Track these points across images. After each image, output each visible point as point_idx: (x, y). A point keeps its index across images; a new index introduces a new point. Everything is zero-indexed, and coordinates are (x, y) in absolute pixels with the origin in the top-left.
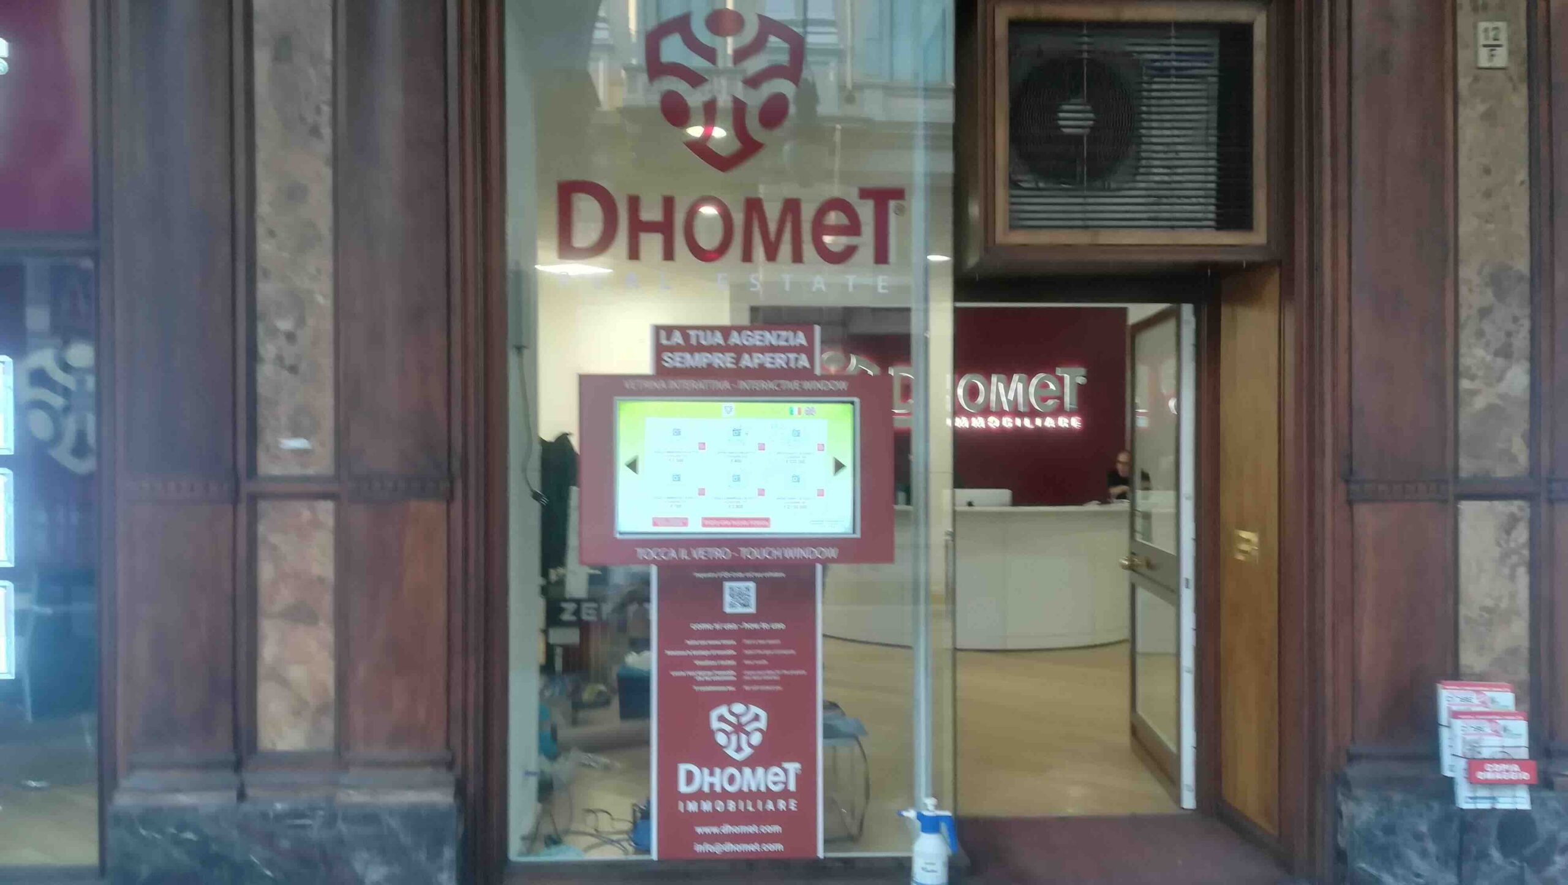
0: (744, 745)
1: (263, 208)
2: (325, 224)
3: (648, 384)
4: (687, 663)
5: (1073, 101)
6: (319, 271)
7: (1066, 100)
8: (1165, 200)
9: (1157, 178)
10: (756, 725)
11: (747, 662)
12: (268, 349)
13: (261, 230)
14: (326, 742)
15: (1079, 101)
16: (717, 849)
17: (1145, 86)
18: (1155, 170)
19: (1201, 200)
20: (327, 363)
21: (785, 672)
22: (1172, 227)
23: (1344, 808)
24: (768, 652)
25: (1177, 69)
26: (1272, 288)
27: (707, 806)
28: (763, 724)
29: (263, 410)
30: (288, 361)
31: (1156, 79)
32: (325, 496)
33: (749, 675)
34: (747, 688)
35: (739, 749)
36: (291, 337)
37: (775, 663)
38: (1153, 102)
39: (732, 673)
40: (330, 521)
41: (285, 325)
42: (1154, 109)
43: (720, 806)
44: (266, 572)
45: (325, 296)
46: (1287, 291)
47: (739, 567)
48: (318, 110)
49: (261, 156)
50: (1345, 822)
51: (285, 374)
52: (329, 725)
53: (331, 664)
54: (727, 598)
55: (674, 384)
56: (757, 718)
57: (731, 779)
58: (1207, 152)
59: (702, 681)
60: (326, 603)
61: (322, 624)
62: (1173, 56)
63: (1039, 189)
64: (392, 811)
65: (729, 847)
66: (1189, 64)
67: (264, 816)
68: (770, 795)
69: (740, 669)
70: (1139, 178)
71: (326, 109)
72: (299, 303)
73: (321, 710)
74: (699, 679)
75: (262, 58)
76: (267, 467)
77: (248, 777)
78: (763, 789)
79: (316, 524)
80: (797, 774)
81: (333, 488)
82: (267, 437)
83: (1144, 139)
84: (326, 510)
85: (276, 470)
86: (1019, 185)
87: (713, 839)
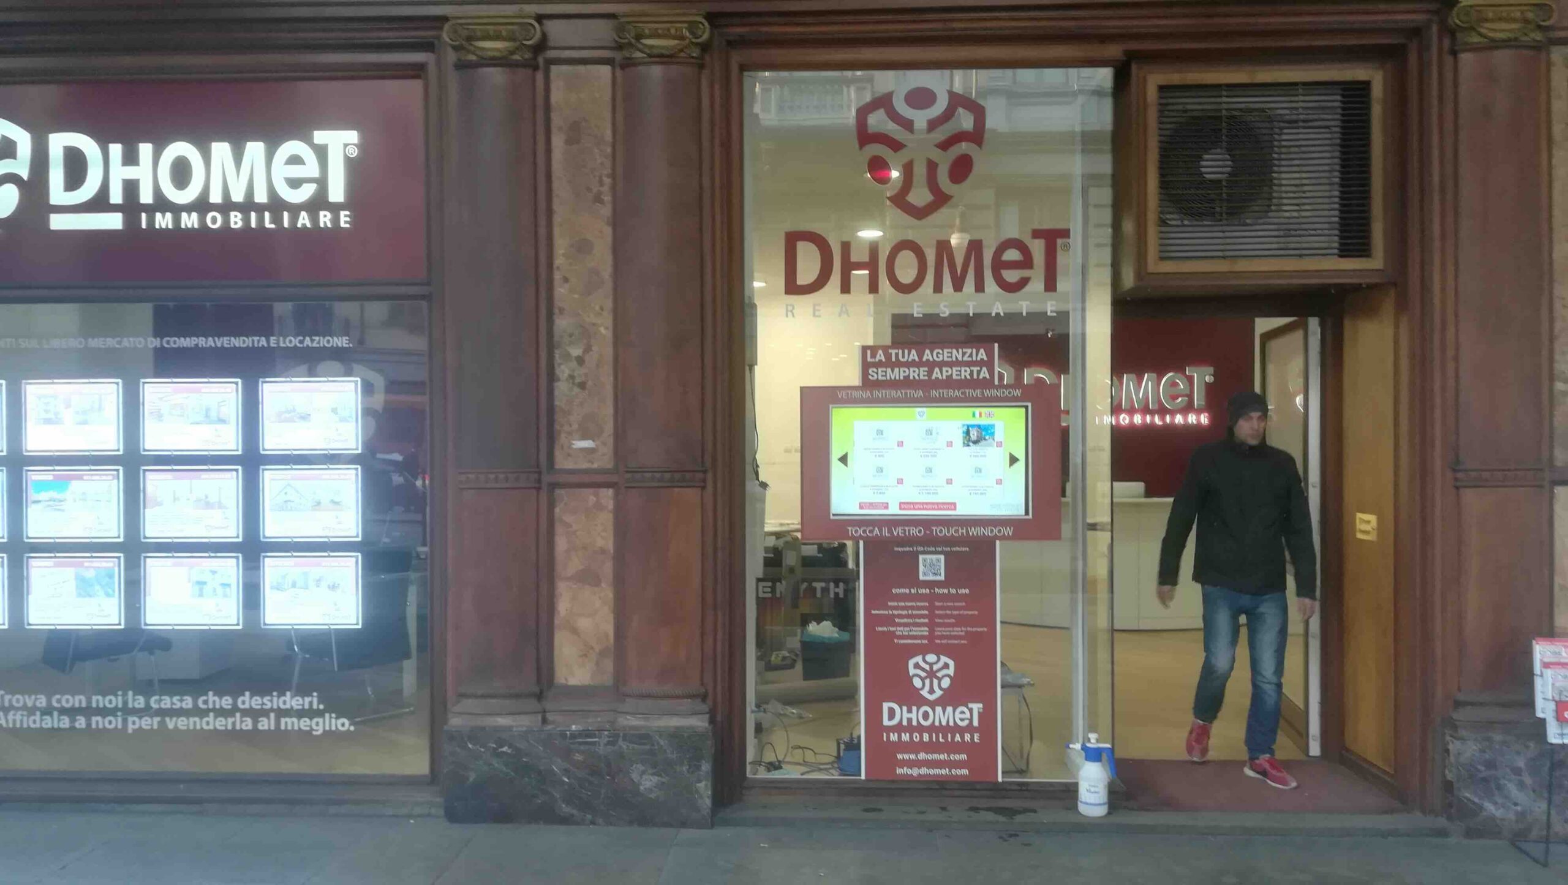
0: (936, 687)
1: (559, 261)
2: (607, 272)
3: (855, 394)
4: (889, 620)
5: (1213, 151)
6: (602, 309)
7: (1207, 151)
8: (1293, 233)
9: (1287, 214)
10: (945, 672)
11: (938, 620)
12: (563, 371)
13: (557, 276)
14: (607, 679)
15: (1219, 151)
16: (915, 772)
17: (1276, 137)
18: (1285, 208)
19: (1326, 232)
20: (608, 381)
21: (969, 629)
22: (1300, 256)
23: (1451, 747)
24: (955, 613)
25: (1304, 121)
26: (1388, 307)
27: (905, 737)
28: (951, 671)
29: (559, 417)
30: (578, 380)
31: (1285, 131)
32: (608, 485)
33: (939, 631)
34: (938, 641)
35: (932, 691)
36: (580, 361)
37: (961, 621)
38: (1283, 150)
39: (927, 629)
40: (611, 505)
41: (576, 352)
42: (1283, 156)
43: (916, 737)
44: (561, 544)
45: (606, 328)
46: (1402, 306)
47: (931, 542)
48: (601, 183)
49: (557, 219)
50: (1452, 759)
51: (576, 390)
52: (609, 665)
53: (611, 618)
54: (921, 568)
55: (877, 393)
56: (946, 666)
57: (926, 716)
58: (1330, 191)
59: (900, 636)
60: (607, 569)
61: (603, 585)
62: (1301, 111)
63: (1184, 226)
64: (661, 732)
65: (924, 771)
66: (1315, 117)
67: (563, 735)
68: (957, 728)
69: (932, 626)
70: (1270, 214)
71: (607, 181)
72: (586, 334)
73: (602, 654)
74: (898, 633)
75: (558, 141)
76: (562, 462)
77: (548, 705)
78: (951, 723)
79: (599, 507)
80: (979, 712)
81: (614, 478)
82: (563, 439)
83: (1276, 182)
84: (607, 496)
85: (569, 465)
86: (1167, 223)
87: (911, 764)
